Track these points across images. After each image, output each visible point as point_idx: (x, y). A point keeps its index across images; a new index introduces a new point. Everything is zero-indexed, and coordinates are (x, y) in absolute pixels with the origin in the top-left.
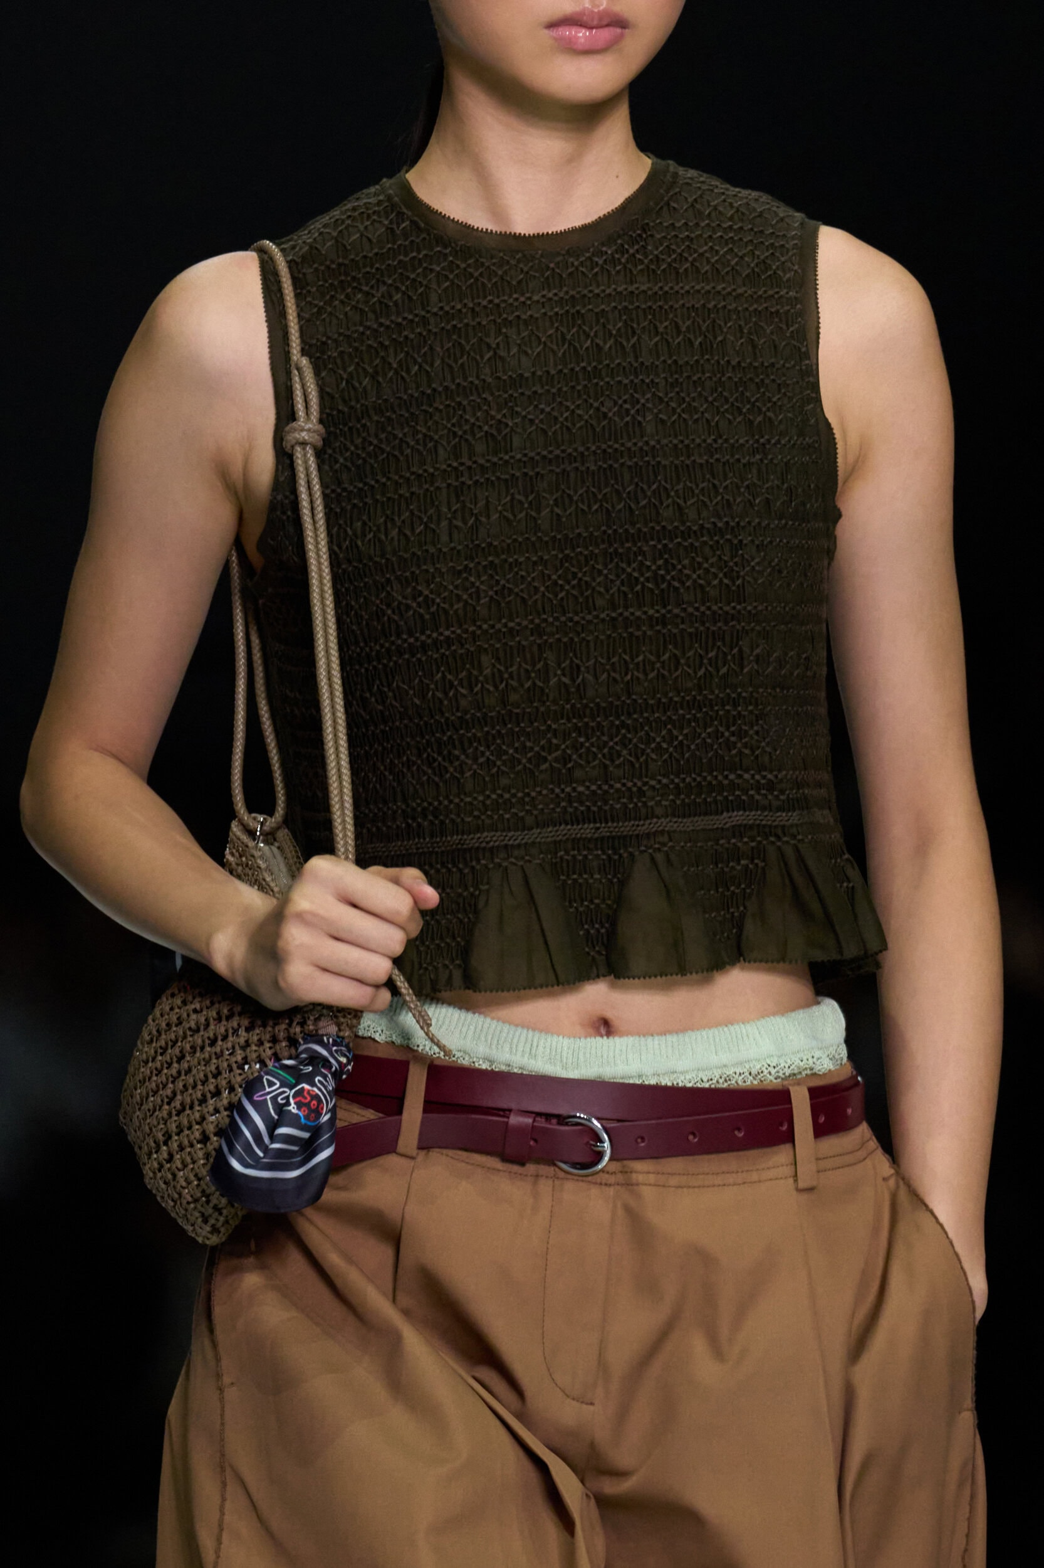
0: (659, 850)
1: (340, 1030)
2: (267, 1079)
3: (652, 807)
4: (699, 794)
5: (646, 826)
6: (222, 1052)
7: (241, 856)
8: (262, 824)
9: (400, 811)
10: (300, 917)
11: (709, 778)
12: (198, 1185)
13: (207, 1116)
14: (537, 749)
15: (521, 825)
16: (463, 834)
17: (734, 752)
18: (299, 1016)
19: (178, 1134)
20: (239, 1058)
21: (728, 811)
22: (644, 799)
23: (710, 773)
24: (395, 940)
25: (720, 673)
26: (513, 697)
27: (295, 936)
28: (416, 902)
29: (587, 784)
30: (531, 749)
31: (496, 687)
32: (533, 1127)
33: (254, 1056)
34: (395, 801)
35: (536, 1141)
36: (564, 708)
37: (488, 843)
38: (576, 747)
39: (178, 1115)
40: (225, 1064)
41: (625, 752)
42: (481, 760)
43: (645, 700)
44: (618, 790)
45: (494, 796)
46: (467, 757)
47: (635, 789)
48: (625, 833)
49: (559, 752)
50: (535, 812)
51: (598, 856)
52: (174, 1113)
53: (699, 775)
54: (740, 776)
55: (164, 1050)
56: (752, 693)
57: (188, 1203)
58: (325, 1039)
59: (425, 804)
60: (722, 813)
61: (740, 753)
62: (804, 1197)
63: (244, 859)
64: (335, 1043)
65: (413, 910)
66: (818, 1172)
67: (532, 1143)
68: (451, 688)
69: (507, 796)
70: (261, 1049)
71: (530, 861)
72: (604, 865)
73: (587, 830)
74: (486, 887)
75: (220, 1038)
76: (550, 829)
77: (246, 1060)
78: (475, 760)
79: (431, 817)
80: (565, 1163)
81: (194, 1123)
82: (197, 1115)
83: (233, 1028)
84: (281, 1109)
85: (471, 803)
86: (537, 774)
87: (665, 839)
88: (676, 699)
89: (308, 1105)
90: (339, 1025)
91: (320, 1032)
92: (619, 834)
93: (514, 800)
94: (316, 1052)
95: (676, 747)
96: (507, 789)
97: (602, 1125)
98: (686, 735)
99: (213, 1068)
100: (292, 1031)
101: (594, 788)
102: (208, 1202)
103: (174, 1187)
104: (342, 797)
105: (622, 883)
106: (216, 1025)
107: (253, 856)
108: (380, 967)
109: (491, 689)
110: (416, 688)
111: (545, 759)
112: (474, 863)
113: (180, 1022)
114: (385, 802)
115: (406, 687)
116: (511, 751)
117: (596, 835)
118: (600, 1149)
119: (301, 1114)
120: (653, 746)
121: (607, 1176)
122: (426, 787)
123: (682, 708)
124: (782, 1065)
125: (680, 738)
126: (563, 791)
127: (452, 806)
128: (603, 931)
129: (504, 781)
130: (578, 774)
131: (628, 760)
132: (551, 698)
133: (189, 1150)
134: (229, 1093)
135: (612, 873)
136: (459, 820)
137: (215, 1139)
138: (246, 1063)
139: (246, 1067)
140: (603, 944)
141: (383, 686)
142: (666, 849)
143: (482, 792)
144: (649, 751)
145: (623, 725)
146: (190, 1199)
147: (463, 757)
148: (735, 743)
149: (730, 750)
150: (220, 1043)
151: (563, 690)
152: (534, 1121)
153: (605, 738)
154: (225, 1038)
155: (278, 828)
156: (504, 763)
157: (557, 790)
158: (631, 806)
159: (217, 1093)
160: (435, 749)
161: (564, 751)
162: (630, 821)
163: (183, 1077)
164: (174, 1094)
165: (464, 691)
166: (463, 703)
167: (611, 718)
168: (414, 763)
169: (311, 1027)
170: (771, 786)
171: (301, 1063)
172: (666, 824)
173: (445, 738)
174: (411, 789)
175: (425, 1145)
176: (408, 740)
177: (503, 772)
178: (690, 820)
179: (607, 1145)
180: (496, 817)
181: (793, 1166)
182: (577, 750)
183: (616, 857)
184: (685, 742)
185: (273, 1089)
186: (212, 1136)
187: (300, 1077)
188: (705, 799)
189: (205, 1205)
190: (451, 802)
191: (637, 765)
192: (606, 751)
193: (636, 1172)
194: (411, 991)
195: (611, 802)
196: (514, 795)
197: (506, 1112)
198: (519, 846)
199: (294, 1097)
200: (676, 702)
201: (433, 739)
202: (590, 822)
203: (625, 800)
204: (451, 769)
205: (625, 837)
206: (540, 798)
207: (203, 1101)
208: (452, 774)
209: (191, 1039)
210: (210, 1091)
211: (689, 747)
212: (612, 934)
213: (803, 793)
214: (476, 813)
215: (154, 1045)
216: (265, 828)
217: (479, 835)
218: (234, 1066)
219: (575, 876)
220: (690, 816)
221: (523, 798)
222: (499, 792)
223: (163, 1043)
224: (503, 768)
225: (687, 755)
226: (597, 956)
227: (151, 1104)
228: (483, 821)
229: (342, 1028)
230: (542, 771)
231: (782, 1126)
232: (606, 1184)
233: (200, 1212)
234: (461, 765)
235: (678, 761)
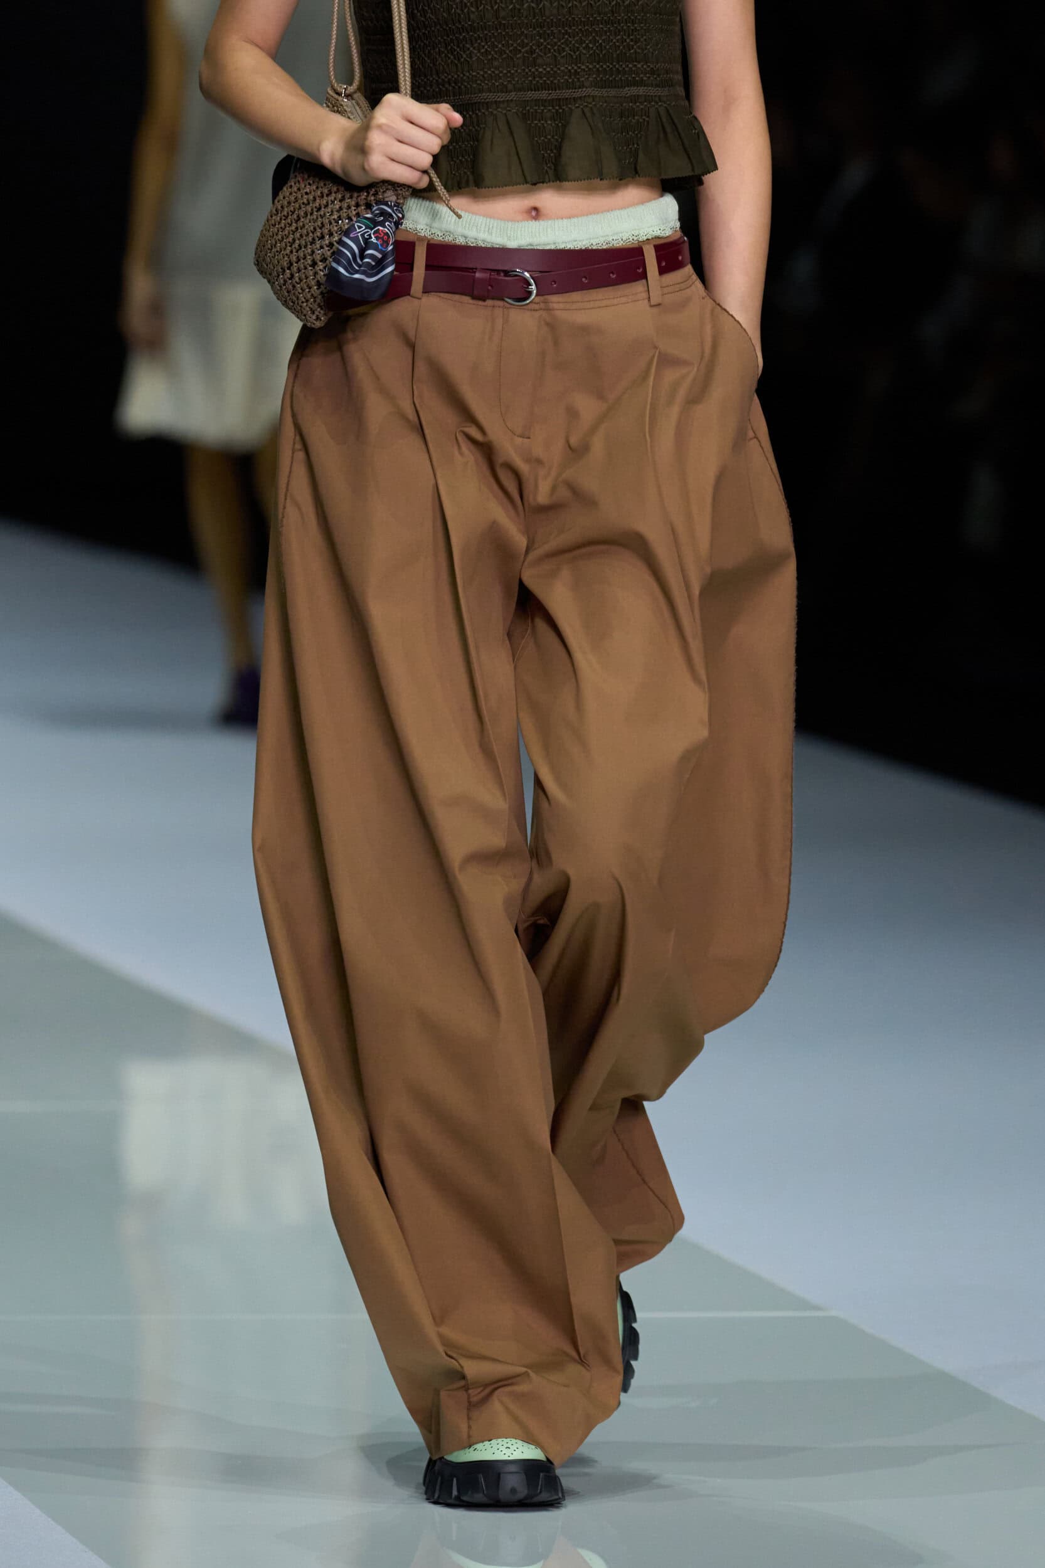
0: (587, 106)
1: (398, 199)
2: (358, 225)
3: (583, 81)
4: (611, 76)
5: (579, 93)
6: (325, 214)
7: (333, 107)
8: (345, 89)
9: (434, 81)
10: (380, 127)
11: (617, 66)
12: (309, 292)
13: (316, 250)
14: (515, 45)
15: (505, 90)
16: (471, 94)
17: (632, 51)
18: (373, 190)
19: (297, 263)
20: (335, 217)
21: (628, 87)
22: (578, 77)
23: (618, 63)
24: (434, 144)
25: (625, 4)
26: (502, 14)
27: (376, 139)
28: (448, 123)
29: (545, 67)
30: (512, 45)
31: (492, 7)
32: (490, 278)
33: (345, 215)
34: (431, 75)
35: (492, 286)
36: (532, 21)
37: (485, 99)
38: (539, 45)
39: (297, 252)
40: (327, 221)
41: (567, 49)
42: (483, 50)
43: (580, 18)
44: (563, 71)
45: (489, 72)
46: (474, 48)
47: (573, 71)
48: (567, 97)
49: (528, 47)
50: (513, 82)
51: (550, 110)
52: (294, 251)
53: (612, 64)
54: (635, 66)
55: (286, 217)
56: (643, 16)
57: (303, 302)
58: (389, 203)
59: (450, 77)
60: (625, 87)
61: (636, 52)
62: (655, 310)
63: (335, 108)
64: (395, 206)
65: (446, 128)
66: (663, 295)
67: (490, 288)
68: (465, 7)
69: (497, 72)
70: (349, 211)
71: (510, 111)
72: (554, 116)
73: (543, 95)
74: (484, 126)
75: (323, 206)
76: (522, 93)
77: (340, 218)
78: (479, 51)
79: (453, 85)
80: (510, 298)
81: (307, 255)
82: (309, 251)
83: (331, 201)
84: (366, 241)
85: (476, 76)
86: (515, 60)
87: (590, 100)
88: (598, 18)
89: (382, 238)
90: (397, 195)
91: (386, 199)
92: (563, 97)
93: (501, 75)
94: (385, 210)
95: (597, 47)
96: (497, 68)
97: (530, 275)
98: (604, 40)
99: (319, 223)
100: (369, 199)
101: (548, 69)
102: (315, 301)
103: (294, 294)
104: (404, 57)
105: (564, 126)
106: (320, 200)
107: (342, 105)
108: (426, 160)
109: (489, 8)
110: (445, 7)
111: (520, 51)
112: (477, 112)
113: (296, 200)
114: (425, 76)
115: (438, 7)
116: (500, 46)
117: (549, 98)
118: (530, 290)
119: (379, 243)
120: (584, 45)
121: (534, 305)
122: (450, 66)
123: (602, 24)
124: (641, 235)
125: (600, 41)
126: (530, 70)
127: (465, 78)
128: (552, 155)
129: (496, 63)
130: (539, 61)
131: (569, 54)
132: (524, 16)
133: (303, 271)
134: (329, 237)
135: (559, 120)
136: (469, 86)
137: (320, 263)
138: (340, 219)
139: (340, 222)
140: (552, 163)
141: (425, 6)
142: (590, 106)
143: (482, 70)
144: (581, 48)
145: (566, 32)
146: (304, 300)
147: (471, 49)
148: (633, 46)
149: (630, 50)
150: (323, 209)
151: (531, 11)
152: (490, 275)
153: (555, 40)
154: (326, 206)
155: (355, 92)
156: (496, 52)
157: (527, 70)
158: (570, 81)
159: (322, 237)
160: (455, 44)
161: (531, 47)
162: (569, 89)
163: (299, 230)
164: (294, 240)
165: (473, 9)
166: (472, 16)
167: (560, 29)
168: (443, 52)
169: (381, 197)
170: (653, 72)
171: (376, 216)
172: (590, 91)
173: (461, 37)
174: (441, 68)
175: (426, 291)
176: (439, 38)
177: (495, 58)
178: (605, 90)
179: (534, 287)
180: (490, 84)
181: (647, 293)
182: (539, 46)
183: (561, 111)
184: (603, 44)
185: (360, 230)
186: (318, 262)
187: (376, 224)
188: (615, 78)
189: (313, 304)
190: (464, 75)
191: (574, 57)
192: (556, 48)
193: (552, 302)
194: (438, 180)
195: (558, 78)
196: (501, 72)
197: (473, 270)
198: (503, 101)
199: (374, 234)
200: (598, 20)
201: (454, 38)
202: (545, 90)
203: (566, 77)
204: (464, 56)
205: (567, 99)
206: (516, 74)
207: (313, 242)
208: (465, 59)
209: (304, 209)
210: (317, 237)
211: (605, 47)
212: (559, 156)
213: (670, 77)
214: (479, 82)
215: (279, 215)
216: (347, 92)
217: (480, 95)
218: (333, 221)
219: (536, 122)
220: (605, 88)
221: (506, 74)
222: (492, 70)
223: (285, 213)
224: (495, 56)
225: (604, 52)
226: (548, 170)
227: (279, 248)
228: (483, 86)
229: (399, 197)
230: (518, 59)
231: (639, 269)
232: (534, 310)
233: (309, 308)
234: (470, 53)
235: (598, 55)
